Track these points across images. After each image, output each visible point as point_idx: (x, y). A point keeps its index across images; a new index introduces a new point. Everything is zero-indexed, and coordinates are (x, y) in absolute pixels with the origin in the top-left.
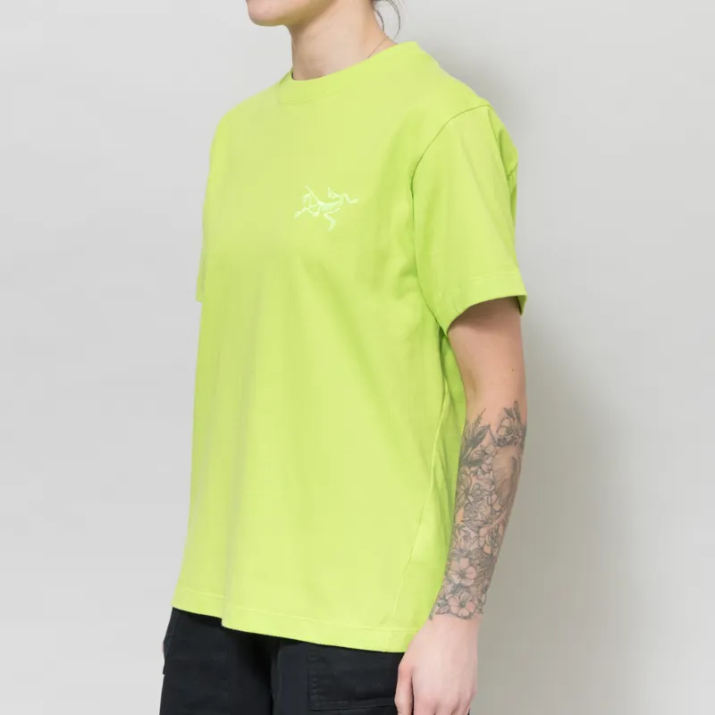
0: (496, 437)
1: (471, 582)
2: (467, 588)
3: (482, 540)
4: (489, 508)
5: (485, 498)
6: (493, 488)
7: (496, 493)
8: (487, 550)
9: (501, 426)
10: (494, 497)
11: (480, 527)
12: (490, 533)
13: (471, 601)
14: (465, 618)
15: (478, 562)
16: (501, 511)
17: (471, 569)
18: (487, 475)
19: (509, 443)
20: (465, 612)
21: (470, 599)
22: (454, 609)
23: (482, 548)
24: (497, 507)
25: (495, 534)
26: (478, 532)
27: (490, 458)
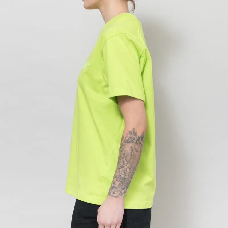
0: (125, 140)
1: (117, 186)
2: (116, 188)
3: (120, 173)
4: (123, 163)
5: (122, 159)
6: (124, 156)
7: (125, 158)
8: (123, 176)
9: (127, 136)
10: (124, 159)
11: (120, 169)
12: (123, 171)
13: (117, 192)
14: (115, 197)
15: (119, 179)
16: (127, 164)
17: (117, 182)
18: (122, 152)
19: (130, 142)
20: (115, 195)
21: (117, 191)
22: (112, 194)
23: (120, 175)
24: (126, 163)
25: (125, 171)
26: (119, 170)
27: (123, 147)
